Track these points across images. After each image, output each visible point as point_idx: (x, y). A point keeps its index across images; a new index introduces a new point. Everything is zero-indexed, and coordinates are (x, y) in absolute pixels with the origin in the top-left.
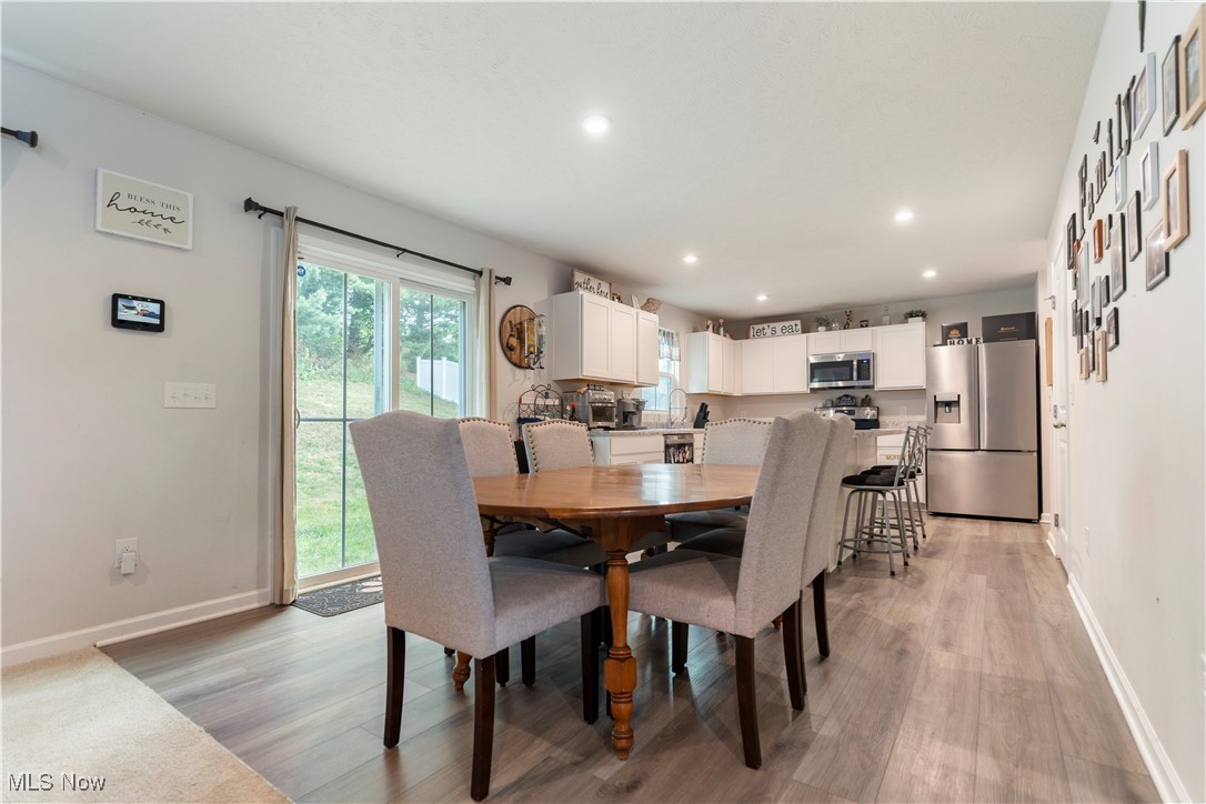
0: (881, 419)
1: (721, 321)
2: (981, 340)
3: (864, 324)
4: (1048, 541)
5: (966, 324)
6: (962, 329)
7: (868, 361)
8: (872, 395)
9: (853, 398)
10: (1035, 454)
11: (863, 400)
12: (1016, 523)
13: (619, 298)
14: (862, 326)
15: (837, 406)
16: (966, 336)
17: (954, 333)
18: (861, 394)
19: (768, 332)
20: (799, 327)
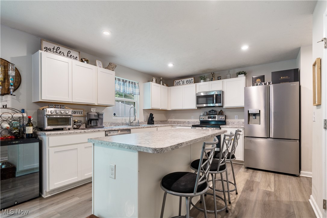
0: (227, 120)
1: (161, 78)
2: (271, 83)
3: (219, 78)
4: (310, 200)
5: (264, 75)
6: (262, 78)
7: (220, 95)
8: (223, 110)
9: (215, 111)
10: (298, 141)
11: (219, 112)
12: (288, 176)
13: (87, 61)
14: (218, 79)
15: (209, 115)
16: (264, 81)
17: (258, 80)
18: (219, 110)
19: (181, 83)
20: (193, 81)
